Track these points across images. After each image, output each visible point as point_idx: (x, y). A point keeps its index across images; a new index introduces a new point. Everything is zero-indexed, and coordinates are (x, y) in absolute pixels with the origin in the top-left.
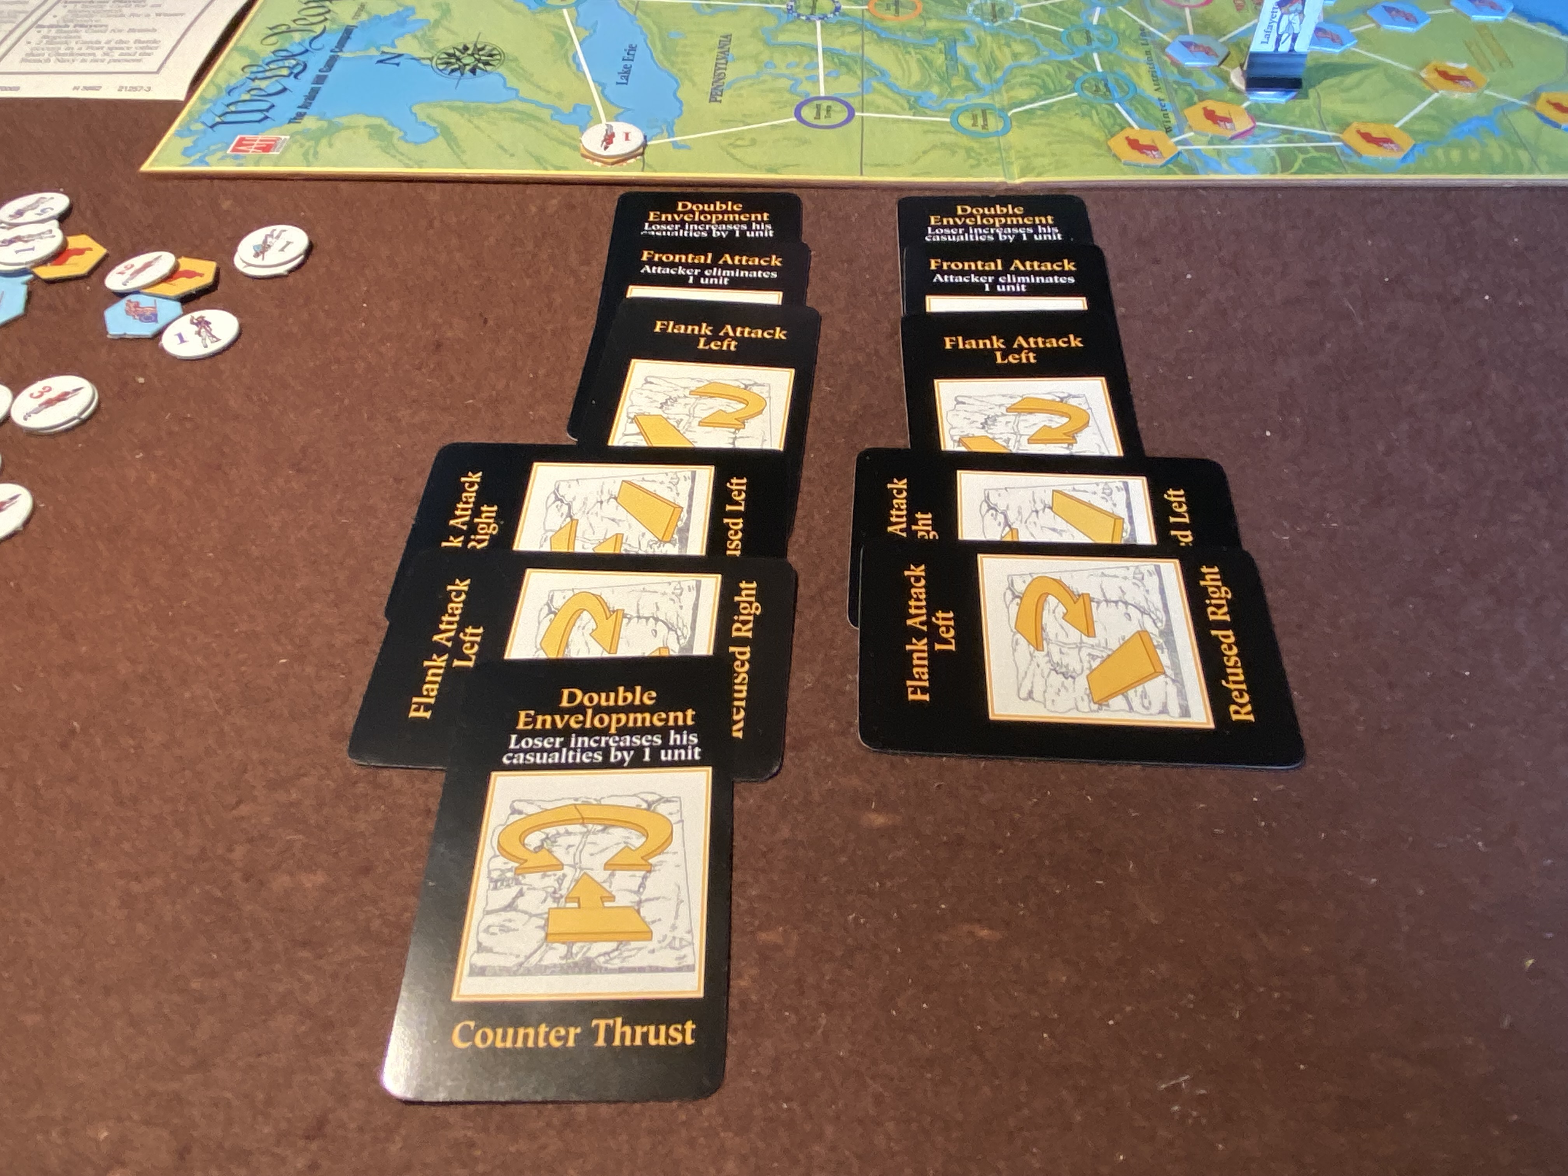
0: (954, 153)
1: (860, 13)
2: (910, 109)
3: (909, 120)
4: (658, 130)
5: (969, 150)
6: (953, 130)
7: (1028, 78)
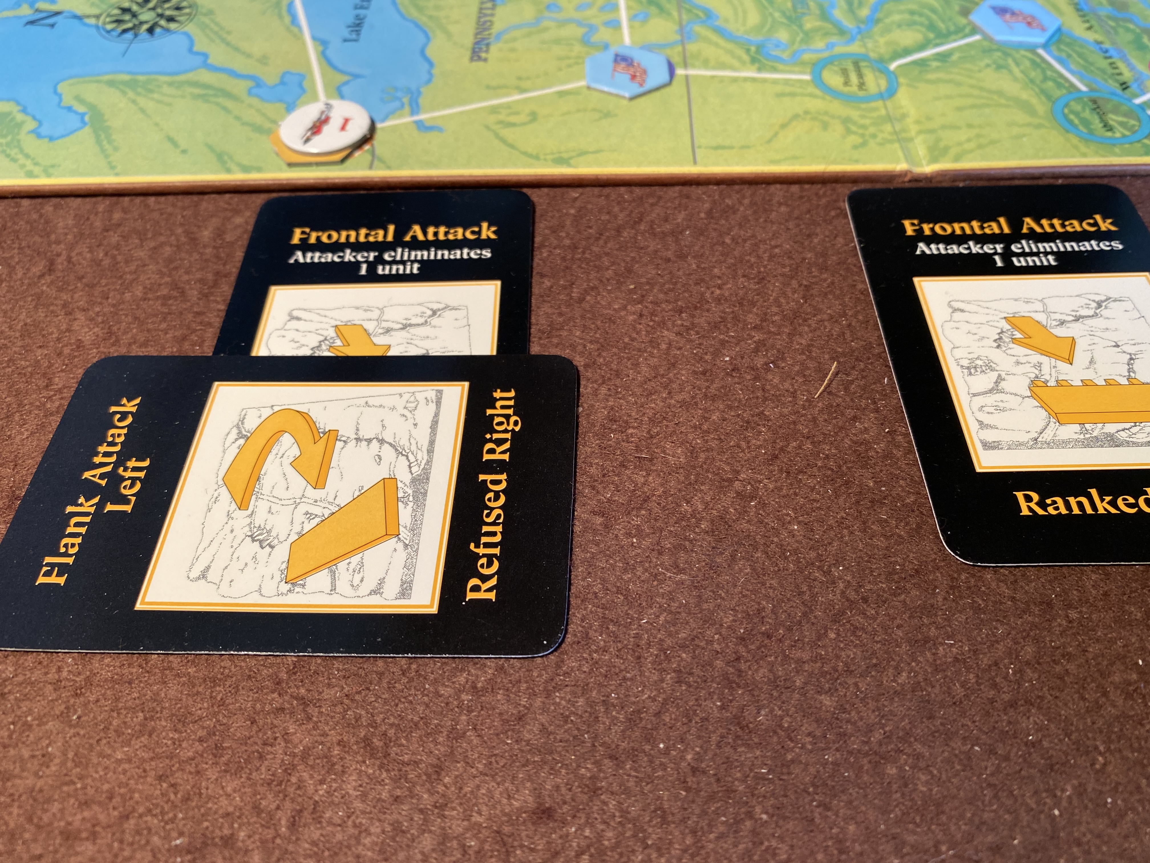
0: (825, 126)
2: (753, 62)
3: (754, 80)
4: (397, 104)
5: (846, 121)
6: (817, 92)
7: (906, 16)
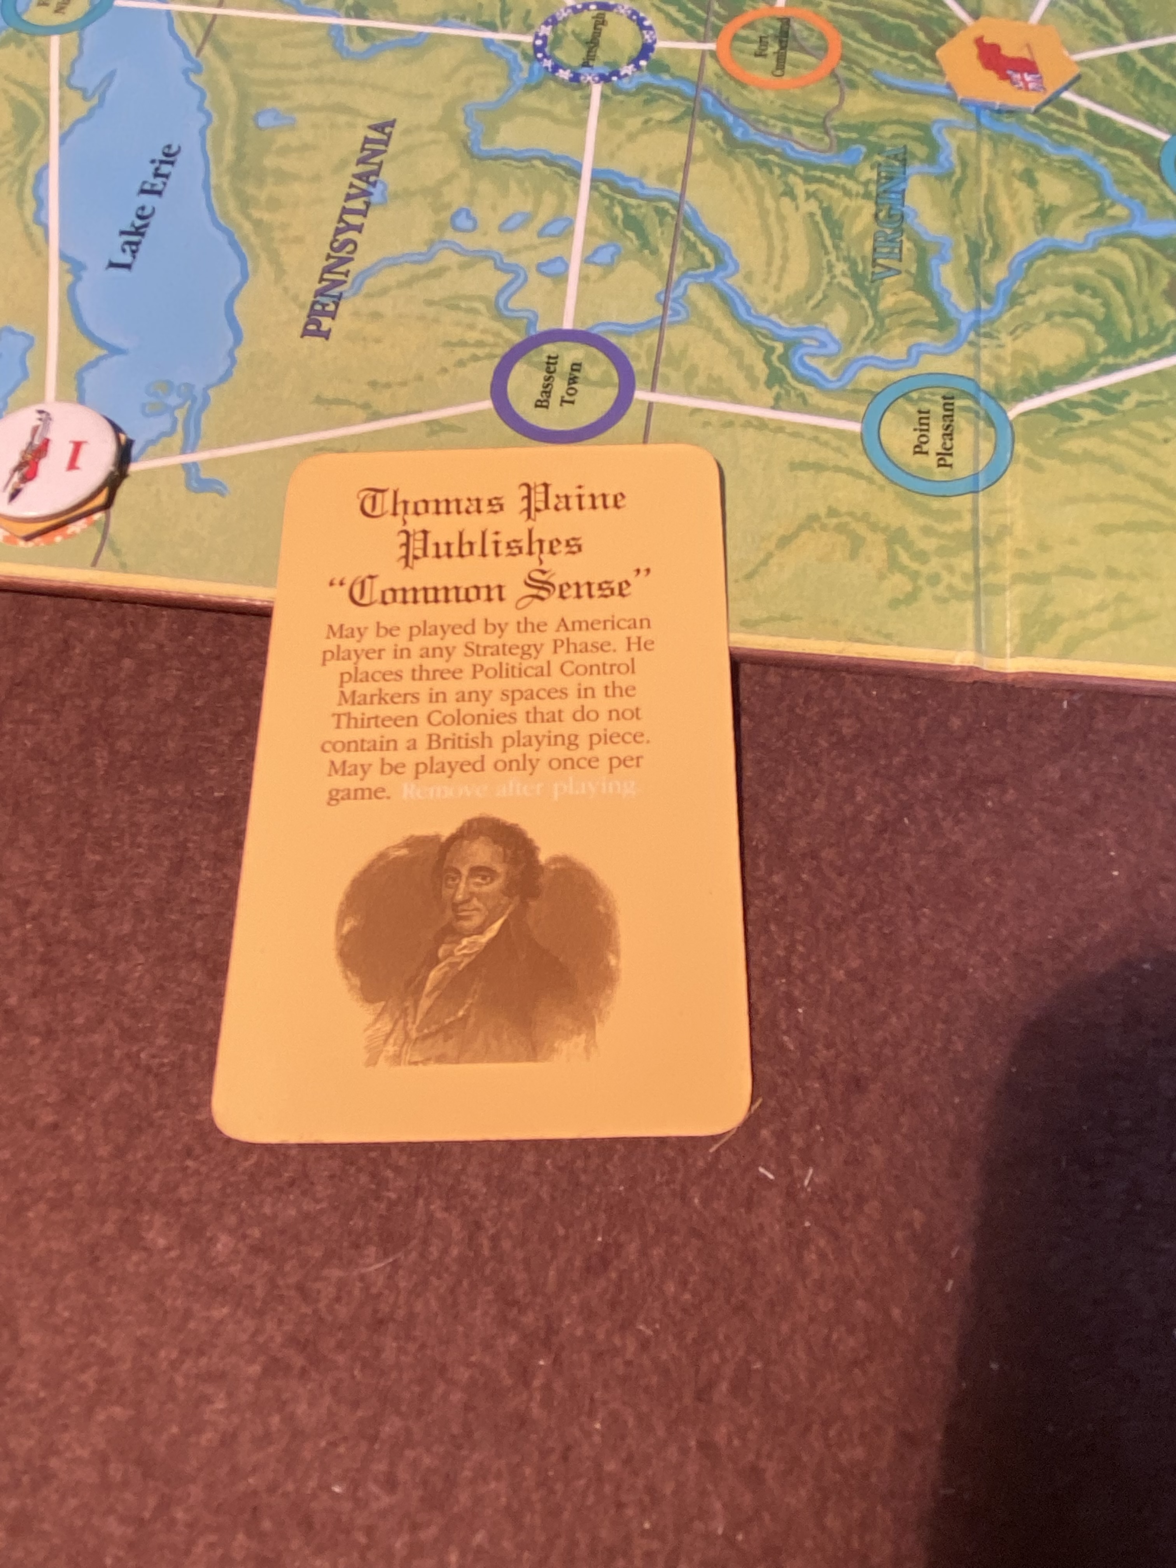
0: (855, 547)
1: (695, 62)
2: (769, 384)
5: (895, 538)
6: (864, 464)
7: (1068, 292)
